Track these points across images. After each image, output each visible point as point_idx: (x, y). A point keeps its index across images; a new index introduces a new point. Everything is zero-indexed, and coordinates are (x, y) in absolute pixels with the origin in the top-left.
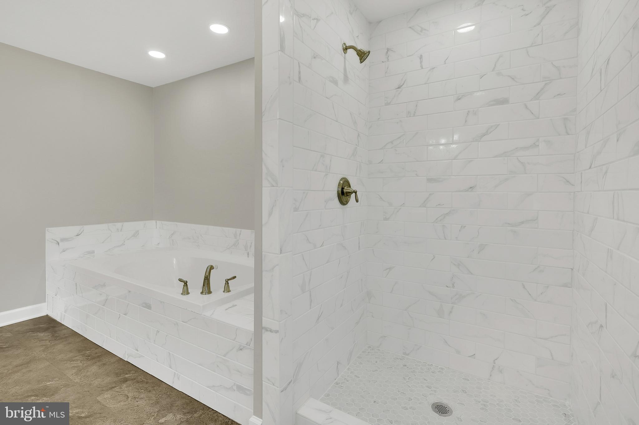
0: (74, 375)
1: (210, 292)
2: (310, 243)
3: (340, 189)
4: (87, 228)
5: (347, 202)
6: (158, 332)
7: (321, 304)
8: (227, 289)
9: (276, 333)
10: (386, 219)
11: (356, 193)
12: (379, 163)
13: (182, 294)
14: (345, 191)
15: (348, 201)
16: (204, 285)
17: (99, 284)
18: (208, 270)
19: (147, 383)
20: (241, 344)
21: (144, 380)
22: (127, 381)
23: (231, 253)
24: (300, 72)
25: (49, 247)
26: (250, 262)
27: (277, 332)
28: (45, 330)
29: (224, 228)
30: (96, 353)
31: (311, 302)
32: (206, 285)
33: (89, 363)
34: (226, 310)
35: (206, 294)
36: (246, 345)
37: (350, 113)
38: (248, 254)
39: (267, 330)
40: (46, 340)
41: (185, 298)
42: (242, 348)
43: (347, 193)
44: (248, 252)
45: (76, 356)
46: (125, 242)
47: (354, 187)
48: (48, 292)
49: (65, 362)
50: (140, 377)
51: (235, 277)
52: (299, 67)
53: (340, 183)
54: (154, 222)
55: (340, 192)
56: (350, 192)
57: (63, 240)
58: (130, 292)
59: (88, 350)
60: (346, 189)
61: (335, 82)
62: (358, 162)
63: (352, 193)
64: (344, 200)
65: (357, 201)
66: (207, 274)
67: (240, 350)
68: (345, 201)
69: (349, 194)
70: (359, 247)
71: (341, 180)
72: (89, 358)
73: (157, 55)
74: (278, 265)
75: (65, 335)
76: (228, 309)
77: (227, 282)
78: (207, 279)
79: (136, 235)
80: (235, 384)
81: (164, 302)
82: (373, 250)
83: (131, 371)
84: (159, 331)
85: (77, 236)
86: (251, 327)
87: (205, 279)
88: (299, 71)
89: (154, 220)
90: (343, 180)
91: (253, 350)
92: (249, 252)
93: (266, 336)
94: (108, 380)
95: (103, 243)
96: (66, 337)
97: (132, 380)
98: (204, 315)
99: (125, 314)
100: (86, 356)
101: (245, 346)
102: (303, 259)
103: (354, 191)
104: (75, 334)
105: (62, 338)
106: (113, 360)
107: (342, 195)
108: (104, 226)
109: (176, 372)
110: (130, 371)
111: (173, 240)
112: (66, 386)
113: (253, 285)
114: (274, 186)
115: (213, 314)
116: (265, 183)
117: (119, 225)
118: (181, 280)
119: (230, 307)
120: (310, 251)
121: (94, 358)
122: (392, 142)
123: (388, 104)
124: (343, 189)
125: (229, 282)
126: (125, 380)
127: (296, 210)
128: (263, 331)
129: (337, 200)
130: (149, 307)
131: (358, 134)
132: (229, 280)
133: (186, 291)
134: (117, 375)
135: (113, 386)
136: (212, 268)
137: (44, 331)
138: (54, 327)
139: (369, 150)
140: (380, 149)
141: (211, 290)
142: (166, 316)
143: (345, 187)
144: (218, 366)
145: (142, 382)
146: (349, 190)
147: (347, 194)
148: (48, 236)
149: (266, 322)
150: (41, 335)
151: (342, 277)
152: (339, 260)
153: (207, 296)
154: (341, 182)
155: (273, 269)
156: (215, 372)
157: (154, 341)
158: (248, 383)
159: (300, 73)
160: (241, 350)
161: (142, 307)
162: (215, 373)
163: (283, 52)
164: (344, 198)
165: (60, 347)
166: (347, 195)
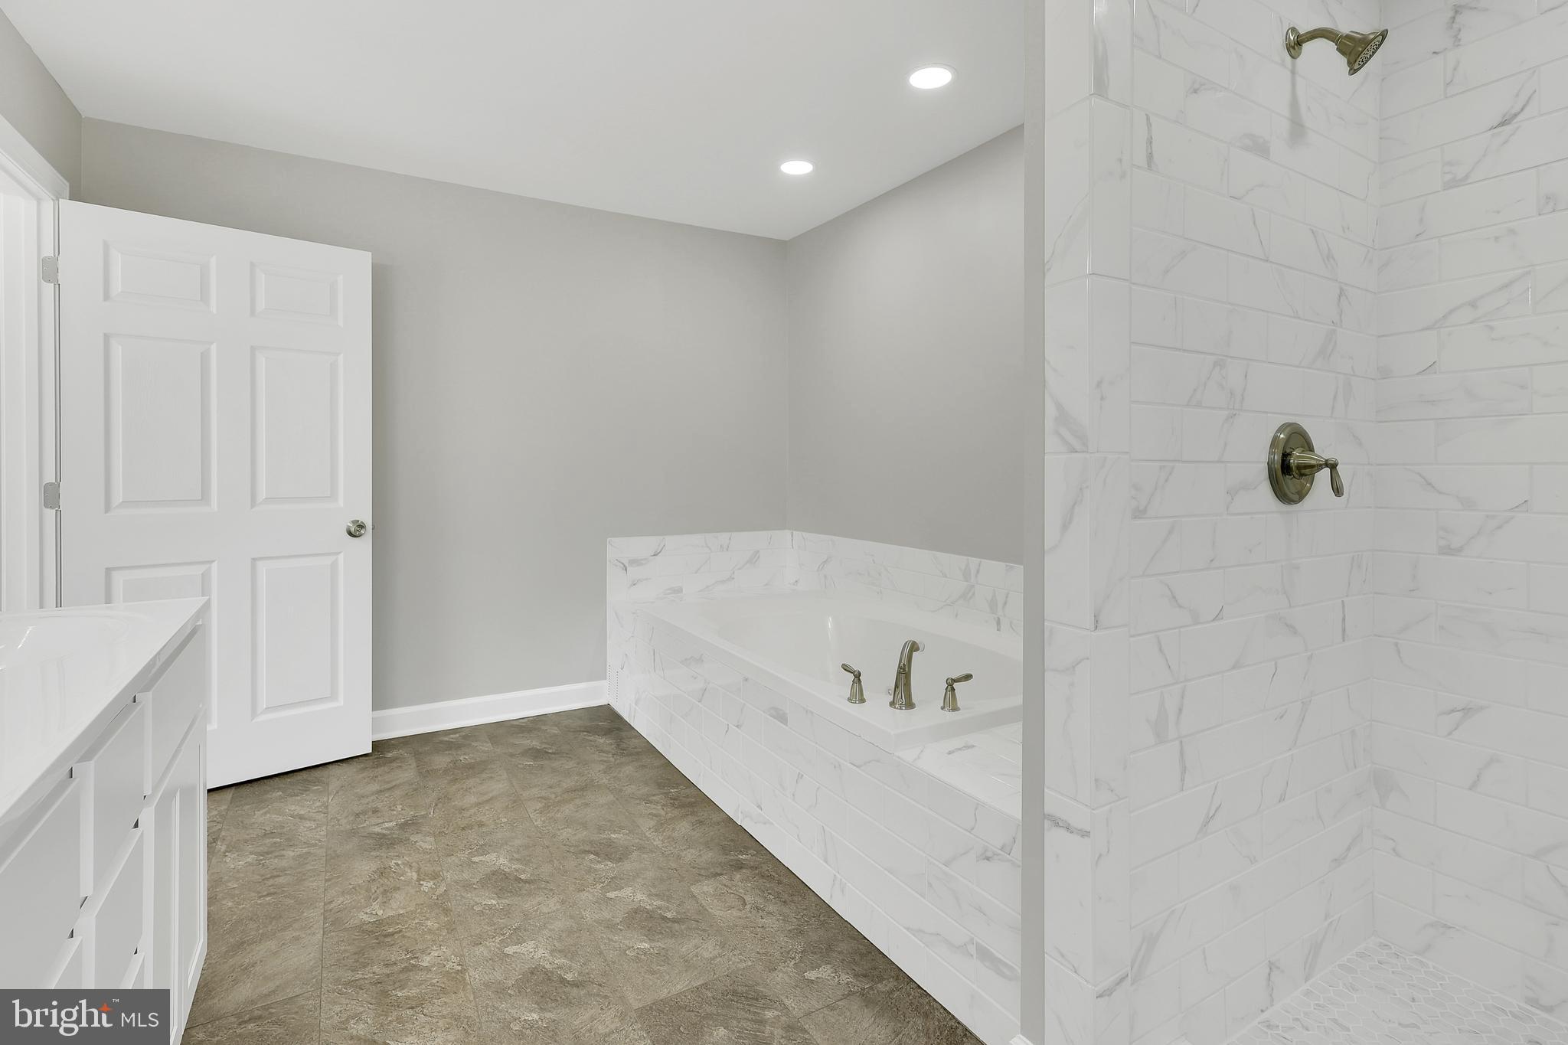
0: (652, 830)
1: (910, 705)
2: (1180, 607)
3: (1277, 458)
4: (671, 541)
5: (1301, 496)
6: (800, 776)
7: (1216, 782)
8: (950, 701)
9: (1082, 836)
10: (1447, 550)
11: (1333, 467)
12: (1418, 374)
13: (849, 699)
14: (1293, 461)
15: (1304, 492)
16: (896, 686)
17: (692, 657)
18: (907, 651)
19: (779, 882)
20: (986, 844)
21: (774, 874)
22: (741, 868)
23: (956, 616)
24: (1150, 141)
25: (613, 575)
26: (1011, 645)
27: (1085, 834)
28: (607, 732)
29: (938, 554)
30: (687, 797)
31: (1184, 770)
32: (901, 687)
33: (676, 812)
34: (950, 753)
35: (901, 709)
36: (1002, 849)
37: (1312, 231)
38: (998, 623)
39: (1057, 825)
40: (608, 752)
41: (854, 709)
42: (989, 854)
43: (1300, 467)
44: (999, 619)
45: (654, 795)
46: (734, 573)
47: (1323, 449)
48: (609, 661)
49: (638, 801)
50: (765, 867)
51: (968, 677)
52: (1149, 125)
53: (1275, 439)
54: (788, 533)
55: (1278, 466)
56: (1312, 466)
57: (635, 562)
58: (746, 680)
59: (674, 788)
60: (1299, 457)
61: (1260, 148)
62: (1339, 373)
63: (1320, 467)
64: (1289, 489)
65: (1338, 491)
66: (905, 661)
67: (984, 859)
68: (1293, 490)
69: (1307, 471)
70: (1344, 630)
71: (1280, 430)
72: (676, 802)
73: (797, 168)
74: (1088, 659)
75: (636, 748)
76: (953, 752)
77: (951, 684)
78: (904, 673)
79: (755, 560)
80: (972, 939)
81: (812, 713)
82: (1396, 644)
83: (750, 849)
84: (802, 775)
85: (654, 555)
86: (1014, 808)
87: (899, 673)
88: (1148, 139)
89: (789, 529)
90: (1288, 429)
91: (1019, 866)
92: (1001, 618)
93: (1054, 838)
94: (709, 856)
95: (696, 573)
96: (638, 753)
97: (752, 867)
98: (899, 757)
99: (737, 726)
100: (671, 799)
101: (1000, 852)
102: (1161, 650)
103: (1327, 461)
104: (651, 750)
105: (631, 754)
106: (716, 818)
107: (1283, 473)
108: (697, 539)
109: (837, 874)
110: (747, 848)
111: (825, 576)
112: (641, 848)
113: (1018, 700)
114: (1076, 452)
115: (919, 758)
116: (1051, 443)
117: (724, 537)
118: (846, 668)
119: (960, 749)
120: (1182, 630)
121: (682, 806)
122: (1473, 304)
123: (1454, 183)
124: (1285, 456)
125: (955, 685)
126: (739, 866)
127: (1139, 513)
128: (1047, 823)
129: (1265, 489)
130: (782, 718)
131: (1341, 289)
132: (954, 681)
133: (858, 696)
134: (725, 850)
135: (718, 870)
136: (914, 647)
137: (605, 735)
138: (619, 729)
139: (1379, 337)
140: (1427, 329)
141: (914, 699)
142: (816, 743)
143: (1294, 450)
144: (930, 885)
145: (770, 877)
146: (1307, 459)
147: (1303, 471)
148: (612, 553)
149: (1054, 802)
150: (601, 740)
151: (1282, 717)
152: (1273, 663)
153: (904, 712)
154: (1282, 436)
155: (1074, 667)
156: (924, 898)
157: (794, 795)
158: (1008, 948)
159: (1151, 143)
160: (988, 859)
161: (768, 717)
162: (922, 899)
163: (1103, 96)
164: (1291, 484)
165: (629, 769)
166: (1302, 475)
